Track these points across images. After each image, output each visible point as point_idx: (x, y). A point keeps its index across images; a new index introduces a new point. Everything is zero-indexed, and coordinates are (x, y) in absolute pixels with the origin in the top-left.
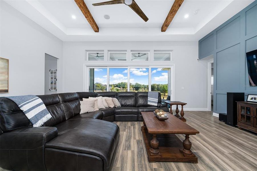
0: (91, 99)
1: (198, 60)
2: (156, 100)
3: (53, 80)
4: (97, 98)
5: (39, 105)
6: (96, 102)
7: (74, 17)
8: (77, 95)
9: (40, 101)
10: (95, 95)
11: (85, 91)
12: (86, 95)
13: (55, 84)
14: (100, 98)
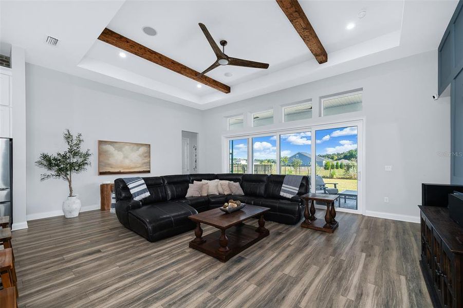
1: (434, 97)
2: (296, 190)
5: (140, 185)
6: (204, 187)
7: (199, 86)
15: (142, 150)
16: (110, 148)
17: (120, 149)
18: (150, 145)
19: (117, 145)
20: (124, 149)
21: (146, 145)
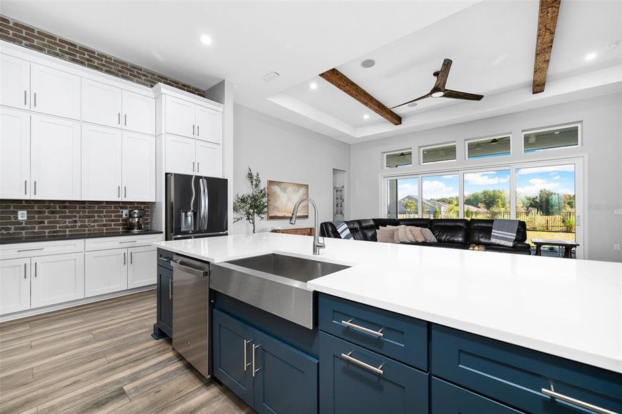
0: (389, 227)
2: (513, 236)
3: (339, 201)
4: (397, 227)
5: (345, 229)
6: (395, 233)
7: (366, 117)
8: (372, 223)
9: (346, 226)
10: (396, 223)
11: (383, 218)
12: (384, 223)
13: (341, 206)
14: (402, 228)
15: (302, 190)
16: (276, 189)
17: (284, 190)
18: (307, 186)
19: (282, 186)
20: (288, 190)
21: (305, 185)
